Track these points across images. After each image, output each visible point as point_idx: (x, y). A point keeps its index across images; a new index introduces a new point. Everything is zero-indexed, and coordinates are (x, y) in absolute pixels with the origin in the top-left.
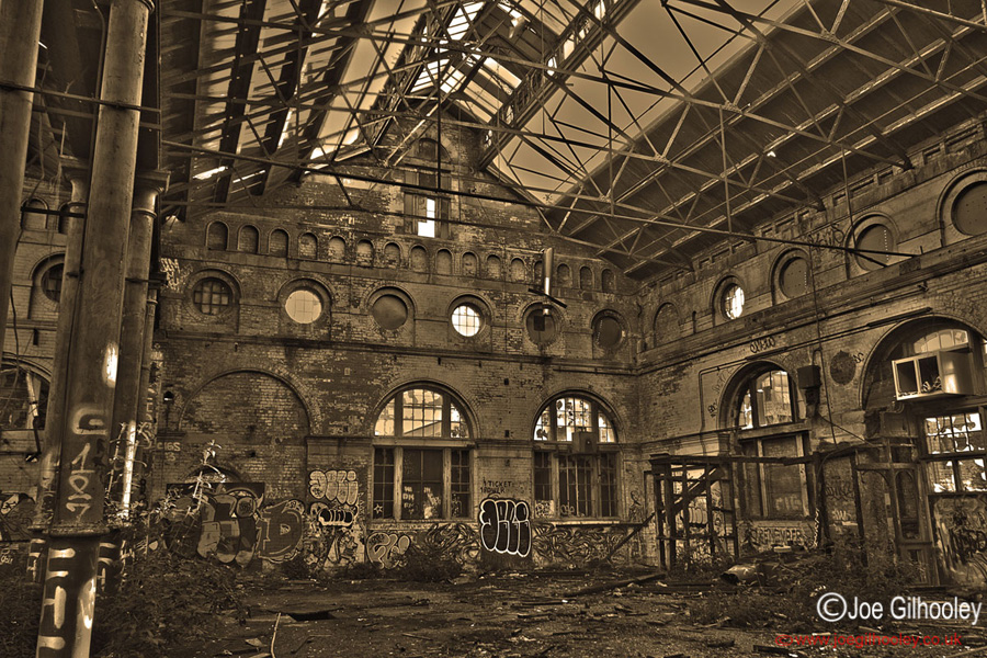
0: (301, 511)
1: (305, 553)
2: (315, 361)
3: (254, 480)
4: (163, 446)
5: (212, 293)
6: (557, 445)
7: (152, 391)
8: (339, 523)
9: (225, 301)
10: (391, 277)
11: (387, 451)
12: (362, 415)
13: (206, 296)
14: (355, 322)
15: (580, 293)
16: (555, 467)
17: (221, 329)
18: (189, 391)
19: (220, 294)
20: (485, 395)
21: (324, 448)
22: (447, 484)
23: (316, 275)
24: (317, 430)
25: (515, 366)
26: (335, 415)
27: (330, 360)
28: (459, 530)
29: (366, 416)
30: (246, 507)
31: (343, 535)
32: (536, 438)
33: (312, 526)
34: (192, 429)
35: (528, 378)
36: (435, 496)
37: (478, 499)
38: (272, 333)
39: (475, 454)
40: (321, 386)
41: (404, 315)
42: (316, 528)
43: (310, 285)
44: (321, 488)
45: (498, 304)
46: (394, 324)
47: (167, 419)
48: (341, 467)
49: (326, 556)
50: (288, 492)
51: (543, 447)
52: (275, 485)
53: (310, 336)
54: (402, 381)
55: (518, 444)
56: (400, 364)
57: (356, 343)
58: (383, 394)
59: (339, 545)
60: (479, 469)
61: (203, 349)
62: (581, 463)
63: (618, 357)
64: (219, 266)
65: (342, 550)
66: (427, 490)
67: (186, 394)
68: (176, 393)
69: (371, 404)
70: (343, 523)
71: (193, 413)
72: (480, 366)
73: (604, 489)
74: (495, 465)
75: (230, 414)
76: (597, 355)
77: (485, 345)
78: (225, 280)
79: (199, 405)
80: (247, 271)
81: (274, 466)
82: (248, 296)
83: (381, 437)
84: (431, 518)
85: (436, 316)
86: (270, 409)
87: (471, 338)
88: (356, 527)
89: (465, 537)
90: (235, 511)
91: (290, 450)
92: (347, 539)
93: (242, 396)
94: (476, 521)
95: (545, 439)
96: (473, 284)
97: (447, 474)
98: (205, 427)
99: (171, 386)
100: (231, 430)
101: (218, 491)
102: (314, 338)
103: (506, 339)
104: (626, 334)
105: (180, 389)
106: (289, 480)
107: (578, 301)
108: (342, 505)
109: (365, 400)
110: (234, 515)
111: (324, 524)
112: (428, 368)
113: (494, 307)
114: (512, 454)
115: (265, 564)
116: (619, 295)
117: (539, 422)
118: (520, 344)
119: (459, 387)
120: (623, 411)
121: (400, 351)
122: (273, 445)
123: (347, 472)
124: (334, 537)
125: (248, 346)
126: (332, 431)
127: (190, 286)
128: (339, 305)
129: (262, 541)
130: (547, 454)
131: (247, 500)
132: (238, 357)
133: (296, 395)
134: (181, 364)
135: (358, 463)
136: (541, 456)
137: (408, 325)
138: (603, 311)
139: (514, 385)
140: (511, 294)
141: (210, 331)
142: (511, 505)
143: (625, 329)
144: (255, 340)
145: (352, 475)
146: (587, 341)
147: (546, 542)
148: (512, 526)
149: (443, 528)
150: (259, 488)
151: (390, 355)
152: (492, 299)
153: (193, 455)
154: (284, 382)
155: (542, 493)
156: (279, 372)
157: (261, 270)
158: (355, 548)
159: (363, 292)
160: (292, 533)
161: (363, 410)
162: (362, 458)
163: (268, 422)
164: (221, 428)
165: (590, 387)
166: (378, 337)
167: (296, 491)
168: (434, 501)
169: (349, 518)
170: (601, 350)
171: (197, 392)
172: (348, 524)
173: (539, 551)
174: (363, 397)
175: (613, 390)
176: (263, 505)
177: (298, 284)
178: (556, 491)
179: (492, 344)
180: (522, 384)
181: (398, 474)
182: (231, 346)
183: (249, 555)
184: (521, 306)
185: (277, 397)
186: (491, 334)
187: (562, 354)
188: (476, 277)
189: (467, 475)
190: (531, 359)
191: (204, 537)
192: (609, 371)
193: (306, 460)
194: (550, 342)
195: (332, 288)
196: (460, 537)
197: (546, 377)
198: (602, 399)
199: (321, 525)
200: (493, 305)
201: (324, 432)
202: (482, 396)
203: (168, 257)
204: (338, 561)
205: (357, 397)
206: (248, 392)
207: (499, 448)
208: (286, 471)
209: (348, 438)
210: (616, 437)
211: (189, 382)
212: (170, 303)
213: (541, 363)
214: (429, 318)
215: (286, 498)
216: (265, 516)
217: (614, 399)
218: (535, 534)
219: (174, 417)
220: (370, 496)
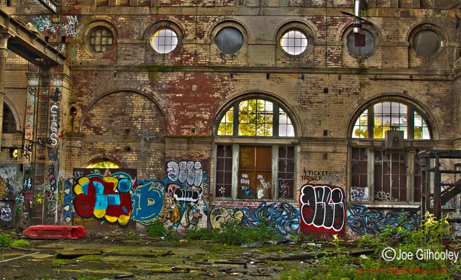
0: (162, 189)
1: (164, 218)
2: (171, 81)
3: (129, 167)
4: (70, 143)
5: (102, 37)
6: (372, 141)
7: (57, 107)
8: (188, 199)
9: (110, 41)
10: (229, 13)
11: (227, 147)
12: (206, 120)
13: (98, 39)
14: (201, 50)
15: (397, 11)
16: (371, 160)
17: (106, 62)
18: (86, 106)
19: (107, 37)
20: (305, 102)
21: (177, 145)
22: (275, 172)
23: (171, 17)
24: (172, 131)
25: (334, 77)
26: (185, 121)
27: (182, 80)
28: (283, 208)
29: (209, 121)
30: (124, 185)
31: (191, 208)
32: (354, 136)
33: (169, 200)
34: (89, 132)
35: (346, 87)
36: (266, 181)
37: (300, 185)
38: (140, 63)
39: (298, 149)
40: (175, 99)
41: (241, 42)
42: (172, 201)
43: (169, 25)
44: (175, 174)
45: (320, 27)
46: (233, 50)
47: (72, 126)
48: (189, 159)
49: (179, 222)
50: (153, 176)
51: (359, 143)
52: (144, 171)
53: (167, 63)
54: (236, 93)
55: (335, 141)
56: (236, 80)
57: (201, 66)
58: (222, 104)
59: (188, 215)
60: (301, 161)
61: (93, 77)
62: (395, 157)
63: (435, 65)
64: (103, 17)
65: (191, 218)
66: (260, 177)
67: (84, 108)
68: (78, 108)
69: (212, 112)
70: (191, 199)
71: (89, 121)
72: (303, 78)
73: (417, 179)
74: (315, 158)
75: (113, 121)
76: (413, 65)
77: (309, 62)
78: (109, 27)
79: (93, 116)
80: (122, 19)
81: (144, 157)
82: (123, 37)
83: (221, 137)
84: (263, 198)
85: (265, 40)
86: (140, 117)
87: (298, 56)
88: (201, 202)
89: (288, 214)
90: (117, 188)
91: (154, 146)
92: (194, 211)
93: (121, 108)
94: (298, 202)
95: (362, 137)
96: (298, 12)
97: (275, 164)
98: (97, 130)
99: (74, 103)
100: (113, 131)
101: (106, 174)
102: (171, 64)
103: (326, 55)
104: (445, 44)
105: (80, 105)
106: (153, 167)
107: (395, 18)
108: (191, 186)
109: (208, 109)
110: (116, 191)
111: (178, 199)
112: (259, 82)
113: (316, 29)
114: (330, 149)
115: (138, 225)
116: (438, 10)
117: (357, 123)
118: (340, 58)
119: (284, 96)
120: (437, 112)
121: (237, 70)
122: (143, 142)
123: (194, 162)
124: (185, 209)
125: (124, 73)
126: (183, 132)
127: (86, 34)
128: (188, 38)
129: (135, 209)
130: (363, 149)
131: (125, 181)
132: (116, 82)
133: (157, 106)
134: (80, 88)
135: (202, 156)
136: (357, 151)
137: (243, 50)
138: (421, 25)
139: (333, 93)
140: (332, 18)
141: (99, 64)
142: (327, 191)
143: (443, 39)
144: (128, 69)
145: (198, 165)
146: (403, 52)
147: (359, 220)
148: (328, 206)
149: (270, 206)
150: (133, 173)
151: (228, 74)
152: (315, 23)
153: (90, 150)
154: (149, 97)
155: (358, 181)
156: (145, 90)
157: (131, 17)
158: (201, 217)
159: (206, 27)
160: (156, 205)
161: (206, 116)
162: (206, 152)
163: (139, 126)
164: (108, 131)
165: (405, 92)
166: (219, 60)
167: (158, 176)
168: (265, 185)
169: (195, 196)
170: (418, 60)
171: (91, 106)
172: (195, 200)
173: (352, 228)
174: (206, 107)
175: (427, 94)
176: (135, 185)
177: (159, 25)
178: (371, 179)
179: (314, 60)
180: (340, 92)
181: (235, 164)
182: (113, 74)
183: (127, 218)
184: (341, 27)
185: (144, 108)
186: (313, 52)
187: (379, 65)
188: (301, 7)
189: (292, 166)
190: (350, 71)
191: (97, 204)
192: (424, 77)
193: (164, 154)
194: (368, 55)
195: (183, 25)
196: (284, 213)
197: (362, 85)
198: (417, 102)
199: (175, 200)
200: (315, 28)
201: (177, 133)
202: (304, 103)
203: (70, 15)
204: (188, 226)
205: (202, 107)
206: (125, 105)
207: (317, 145)
208: (151, 161)
209: (195, 137)
210: (431, 135)
211: (85, 100)
212: (72, 46)
213: (358, 74)
214: (259, 42)
215: (151, 180)
216: (137, 192)
217: (428, 102)
218: (349, 214)
219: (76, 124)
220: (213, 180)
